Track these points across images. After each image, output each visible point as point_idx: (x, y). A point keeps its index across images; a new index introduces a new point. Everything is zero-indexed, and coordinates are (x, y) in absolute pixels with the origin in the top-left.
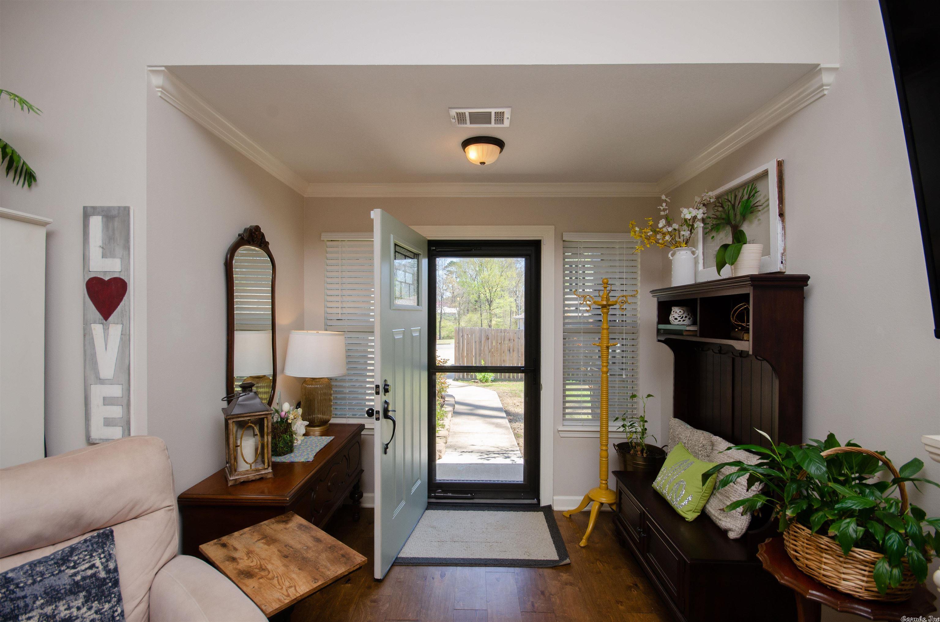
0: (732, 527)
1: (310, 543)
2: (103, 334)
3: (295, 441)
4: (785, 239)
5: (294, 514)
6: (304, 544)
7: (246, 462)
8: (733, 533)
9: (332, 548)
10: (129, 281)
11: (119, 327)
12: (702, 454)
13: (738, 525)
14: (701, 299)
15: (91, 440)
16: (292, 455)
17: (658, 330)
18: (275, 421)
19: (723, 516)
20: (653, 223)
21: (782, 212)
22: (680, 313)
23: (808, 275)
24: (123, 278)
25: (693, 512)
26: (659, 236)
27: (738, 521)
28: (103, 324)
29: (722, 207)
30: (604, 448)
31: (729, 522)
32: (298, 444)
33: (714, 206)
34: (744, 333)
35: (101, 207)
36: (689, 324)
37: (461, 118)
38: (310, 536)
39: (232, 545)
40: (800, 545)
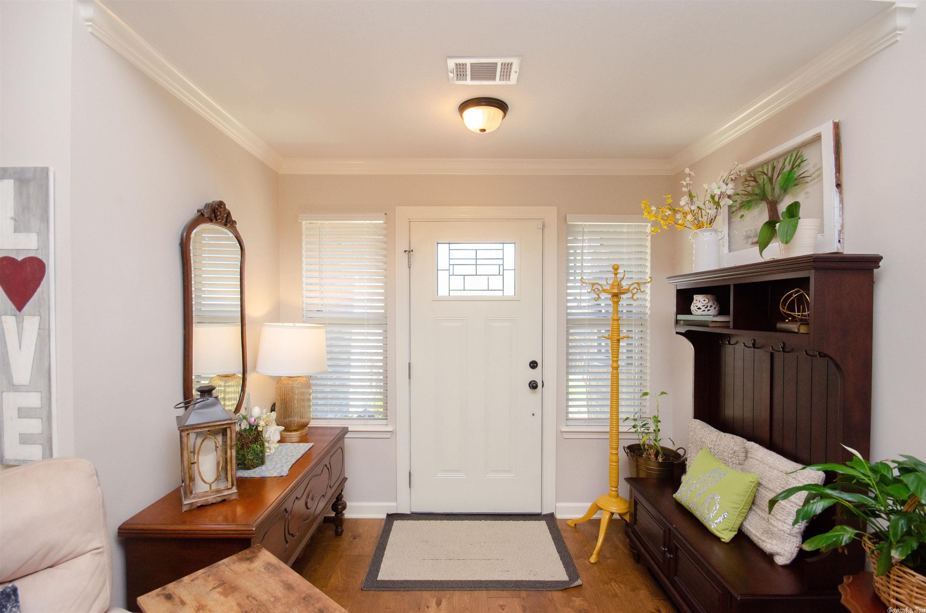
0: (780, 551)
1: (280, 592)
2: (16, 329)
3: (268, 450)
4: (843, 214)
5: (261, 548)
6: (272, 594)
7: (205, 482)
8: (781, 558)
9: (307, 599)
10: (48, 261)
11: (37, 319)
12: (733, 461)
13: (787, 549)
14: (735, 285)
15: (4, 462)
16: (263, 467)
17: (677, 322)
18: (243, 428)
19: (767, 537)
20: (672, 201)
21: (839, 183)
22: (704, 302)
23: (880, 255)
24: (40, 257)
25: (730, 531)
26: (678, 216)
27: (787, 544)
28: (16, 316)
29: (755, 180)
30: (614, 452)
31: (776, 545)
32: (271, 453)
33: (744, 180)
34: (801, 324)
35: (13, 168)
36: (715, 314)
37: (460, 71)
38: (279, 580)
39: (179, 597)
40: (906, 593)
